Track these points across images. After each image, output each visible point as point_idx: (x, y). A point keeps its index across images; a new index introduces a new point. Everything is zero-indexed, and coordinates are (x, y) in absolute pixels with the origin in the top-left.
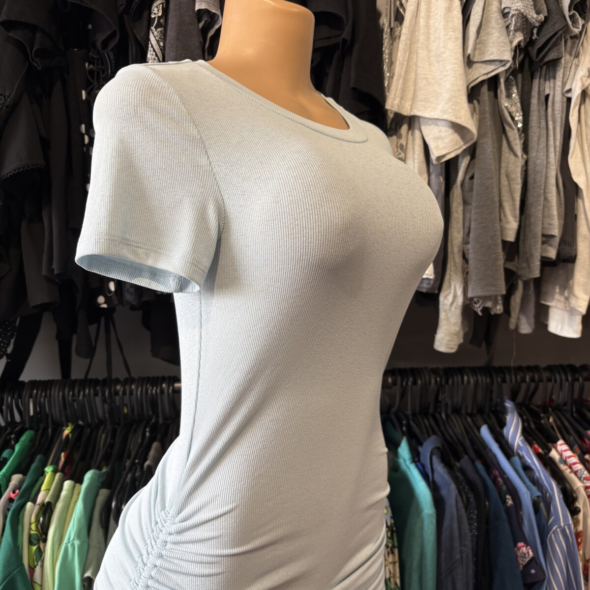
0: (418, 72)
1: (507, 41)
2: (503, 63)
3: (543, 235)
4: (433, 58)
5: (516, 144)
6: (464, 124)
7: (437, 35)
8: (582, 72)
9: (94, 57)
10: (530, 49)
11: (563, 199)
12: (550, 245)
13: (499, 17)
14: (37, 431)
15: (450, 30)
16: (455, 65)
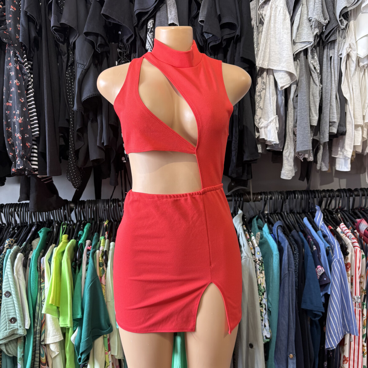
0: (271, 48)
1: (311, 32)
2: (310, 43)
3: (330, 122)
4: (277, 42)
5: (316, 80)
6: (292, 72)
7: (279, 31)
8: (347, 45)
9: (121, 46)
10: (322, 35)
11: (339, 105)
12: (334, 127)
13: (307, 22)
14: (92, 224)
15: (285, 29)
16: (287, 45)
